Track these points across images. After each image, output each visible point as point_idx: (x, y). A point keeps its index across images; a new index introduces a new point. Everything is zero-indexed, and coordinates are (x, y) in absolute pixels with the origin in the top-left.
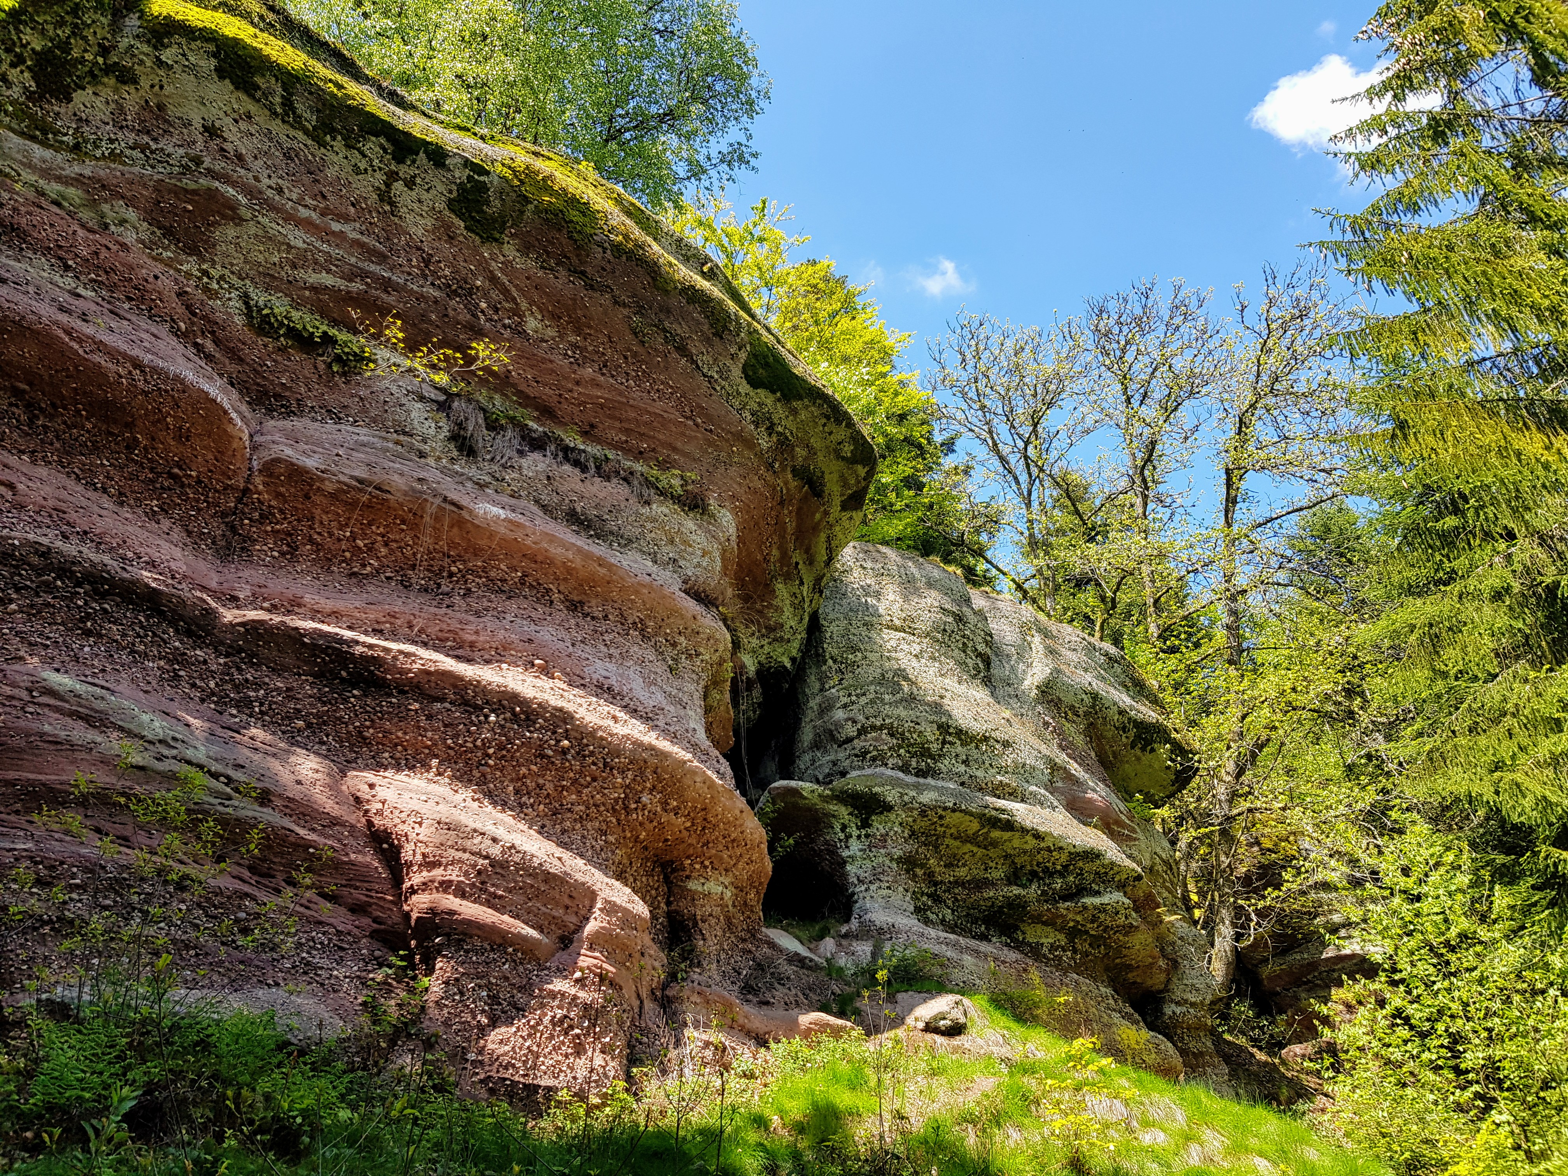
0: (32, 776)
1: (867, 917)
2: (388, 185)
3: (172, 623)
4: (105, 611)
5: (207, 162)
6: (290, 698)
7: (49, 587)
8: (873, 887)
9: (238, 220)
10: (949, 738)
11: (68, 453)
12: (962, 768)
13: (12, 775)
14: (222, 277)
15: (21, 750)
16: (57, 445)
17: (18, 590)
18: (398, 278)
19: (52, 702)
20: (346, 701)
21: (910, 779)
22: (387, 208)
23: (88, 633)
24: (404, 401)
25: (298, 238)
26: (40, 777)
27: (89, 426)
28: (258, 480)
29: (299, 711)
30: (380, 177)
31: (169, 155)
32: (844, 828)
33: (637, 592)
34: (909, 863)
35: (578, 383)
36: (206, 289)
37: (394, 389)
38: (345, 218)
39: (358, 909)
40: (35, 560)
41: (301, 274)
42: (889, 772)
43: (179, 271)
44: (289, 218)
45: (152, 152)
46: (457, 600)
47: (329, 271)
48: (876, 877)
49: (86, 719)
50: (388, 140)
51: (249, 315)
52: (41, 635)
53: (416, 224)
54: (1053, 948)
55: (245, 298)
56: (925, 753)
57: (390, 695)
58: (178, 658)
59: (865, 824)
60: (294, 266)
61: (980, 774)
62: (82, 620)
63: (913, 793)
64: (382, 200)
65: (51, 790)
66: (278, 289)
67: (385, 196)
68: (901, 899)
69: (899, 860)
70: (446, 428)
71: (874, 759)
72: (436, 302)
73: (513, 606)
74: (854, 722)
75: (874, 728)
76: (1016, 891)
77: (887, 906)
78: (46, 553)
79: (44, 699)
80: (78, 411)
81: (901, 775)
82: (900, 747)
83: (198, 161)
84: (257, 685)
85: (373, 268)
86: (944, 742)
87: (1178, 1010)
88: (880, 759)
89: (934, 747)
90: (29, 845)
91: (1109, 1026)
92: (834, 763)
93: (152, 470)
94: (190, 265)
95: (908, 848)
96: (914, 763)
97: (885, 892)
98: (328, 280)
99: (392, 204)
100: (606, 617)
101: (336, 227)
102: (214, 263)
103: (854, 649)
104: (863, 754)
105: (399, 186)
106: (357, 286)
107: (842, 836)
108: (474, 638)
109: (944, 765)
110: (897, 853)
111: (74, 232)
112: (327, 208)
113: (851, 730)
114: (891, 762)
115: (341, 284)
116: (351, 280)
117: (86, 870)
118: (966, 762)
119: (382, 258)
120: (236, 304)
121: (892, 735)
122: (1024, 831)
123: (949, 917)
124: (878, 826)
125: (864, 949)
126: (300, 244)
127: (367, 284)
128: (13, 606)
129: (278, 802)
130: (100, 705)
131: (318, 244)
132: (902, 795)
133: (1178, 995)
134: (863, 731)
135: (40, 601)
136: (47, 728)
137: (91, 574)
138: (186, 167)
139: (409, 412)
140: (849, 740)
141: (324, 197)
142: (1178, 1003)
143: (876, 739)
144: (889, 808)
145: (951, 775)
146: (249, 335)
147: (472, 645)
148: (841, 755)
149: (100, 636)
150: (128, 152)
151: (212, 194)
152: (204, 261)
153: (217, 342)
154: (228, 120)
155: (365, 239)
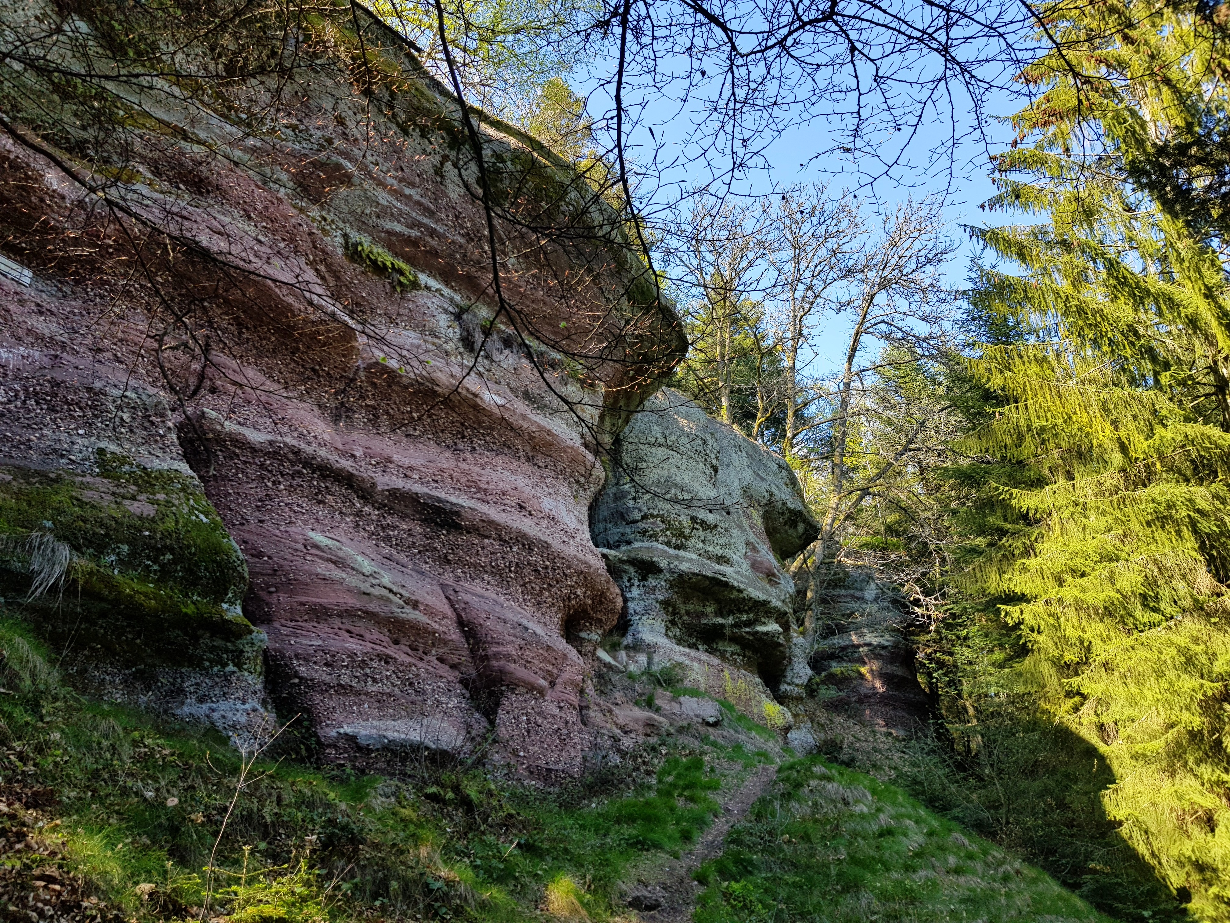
0: (314, 600)
1: (640, 635)
2: (442, 164)
3: (356, 492)
4: (327, 487)
5: (336, 143)
6: (410, 535)
7: (299, 474)
8: (644, 618)
9: (350, 184)
10: (696, 526)
11: (260, 357)
12: (701, 545)
13: (303, 599)
14: (332, 221)
15: (307, 585)
16: (255, 351)
17: (282, 476)
18: (440, 229)
19: (318, 552)
20: (439, 537)
21: (672, 552)
22: (439, 179)
23: (319, 502)
24: (435, 313)
25: (384, 198)
26: (318, 600)
27: (273, 339)
28: (362, 374)
29: (414, 543)
30: (438, 158)
31: (311, 136)
32: (630, 580)
33: (565, 452)
34: (666, 604)
35: (533, 302)
36: (323, 230)
37: (430, 305)
38: (412, 185)
39: (453, 667)
40: (291, 456)
41: (381, 222)
42: (660, 546)
43: (308, 216)
44: (381, 184)
45: (300, 132)
46: (468, 455)
47: (399, 222)
48: (646, 612)
49: (335, 563)
50: (448, 134)
51: (346, 247)
52: (298, 505)
53: (454, 191)
54: (733, 654)
55: (345, 236)
56: (681, 534)
57: (462, 534)
58: (359, 514)
59: (644, 579)
60: (378, 217)
61: (710, 549)
62: (316, 494)
63: (676, 563)
64: (436, 174)
65: (325, 608)
66: (365, 231)
67: (439, 171)
68: (660, 625)
69: (661, 603)
70: (459, 333)
71: (651, 536)
72: (461, 246)
73: (499, 460)
74: (640, 510)
75: (652, 516)
76: (721, 620)
77: (652, 630)
78: (297, 452)
79: (314, 551)
80: (269, 330)
81: (666, 548)
82: (667, 529)
83: (330, 141)
84: (395, 527)
85: (425, 220)
86: (693, 528)
87: (789, 688)
88: (654, 537)
89: (687, 531)
90: (320, 643)
91: (760, 702)
92: (623, 535)
93: (303, 366)
94: (315, 212)
95: (667, 595)
96: (674, 541)
97: (651, 621)
98: (398, 227)
99: (442, 177)
100: (546, 467)
101: (407, 191)
102: (329, 211)
103: (642, 460)
104: (644, 532)
105: (448, 165)
106: (414, 233)
107: (628, 584)
108: (486, 486)
109: (690, 543)
110: (661, 598)
111: (253, 191)
112: (403, 178)
113: (637, 515)
114: (661, 539)
115: (406, 231)
116: (412, 228)
117: (349, 656)
118: (703, 541)
119: (431, 214)
120: (340, 240)
121: (663, 522)
122: (733, 587)
123: (678, 633)
124: (652, 582)
125: (642, 659)
126: (385, 203)
127: (422, 232)
128: (282, 487)
129: (422, 608)
130: (341, 554)
131: (395, 203)
132: (669, 563)
133: (788, 679)
134: (645, 517)
135: (295, 483)
136: (319, 570)
137: (321, 465)
138: (322, 145)
139: (438, 321)
140: (635, 522)
141: (402, 170)
142: (789, 684)
143: (653, 524)
144: (660, 571)
145: (695, 549)
146: (345, 262)
147: (485, 490)
148: (628, 530)
149: (325, 503)
150: (283, 130)
151: (338, 167)
152: (323, 209)
153: (327, 266)
154: (350, 113)
155: (423, 201)
